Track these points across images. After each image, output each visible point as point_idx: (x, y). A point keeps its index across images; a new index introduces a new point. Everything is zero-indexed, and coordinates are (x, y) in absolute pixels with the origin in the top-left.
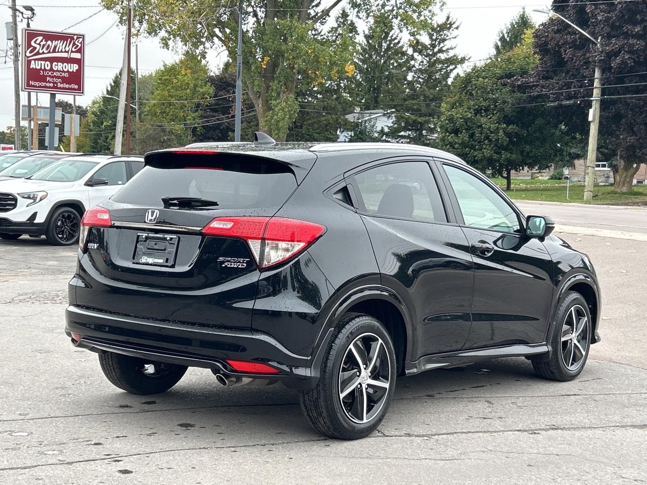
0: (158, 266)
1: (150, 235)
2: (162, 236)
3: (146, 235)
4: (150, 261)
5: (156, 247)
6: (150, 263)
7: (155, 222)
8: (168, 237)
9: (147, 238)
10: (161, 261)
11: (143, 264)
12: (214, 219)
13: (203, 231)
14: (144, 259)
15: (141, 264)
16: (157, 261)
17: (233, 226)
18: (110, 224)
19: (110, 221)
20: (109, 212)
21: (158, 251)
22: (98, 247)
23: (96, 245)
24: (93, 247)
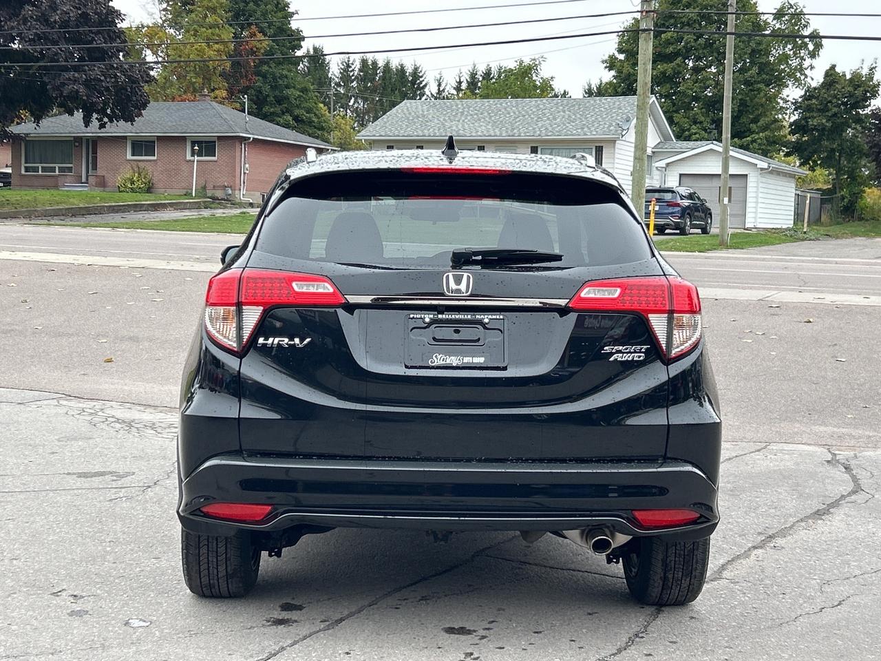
0: (475, 368)
1: (440, 316)
2: (469, 317)
3: (432, 316)
4: (454, 361)
5: (456, 337)
6: (454, 365)
7: (469, 293)
8: (486, 318)
9: (433, 322)
10: (479, 360)
11: (438, 367)
12: (584, 284)
13: (570, 306)
14: (438, 360)
15: (433, 368)
16: (466, 360)
17: (621, 294)
18: (344, 301)
19: (340, 295)
20: (330, 280)
21: (464, 344)
22: (309, 343)
23: (302, 340)
24: (287, 344)
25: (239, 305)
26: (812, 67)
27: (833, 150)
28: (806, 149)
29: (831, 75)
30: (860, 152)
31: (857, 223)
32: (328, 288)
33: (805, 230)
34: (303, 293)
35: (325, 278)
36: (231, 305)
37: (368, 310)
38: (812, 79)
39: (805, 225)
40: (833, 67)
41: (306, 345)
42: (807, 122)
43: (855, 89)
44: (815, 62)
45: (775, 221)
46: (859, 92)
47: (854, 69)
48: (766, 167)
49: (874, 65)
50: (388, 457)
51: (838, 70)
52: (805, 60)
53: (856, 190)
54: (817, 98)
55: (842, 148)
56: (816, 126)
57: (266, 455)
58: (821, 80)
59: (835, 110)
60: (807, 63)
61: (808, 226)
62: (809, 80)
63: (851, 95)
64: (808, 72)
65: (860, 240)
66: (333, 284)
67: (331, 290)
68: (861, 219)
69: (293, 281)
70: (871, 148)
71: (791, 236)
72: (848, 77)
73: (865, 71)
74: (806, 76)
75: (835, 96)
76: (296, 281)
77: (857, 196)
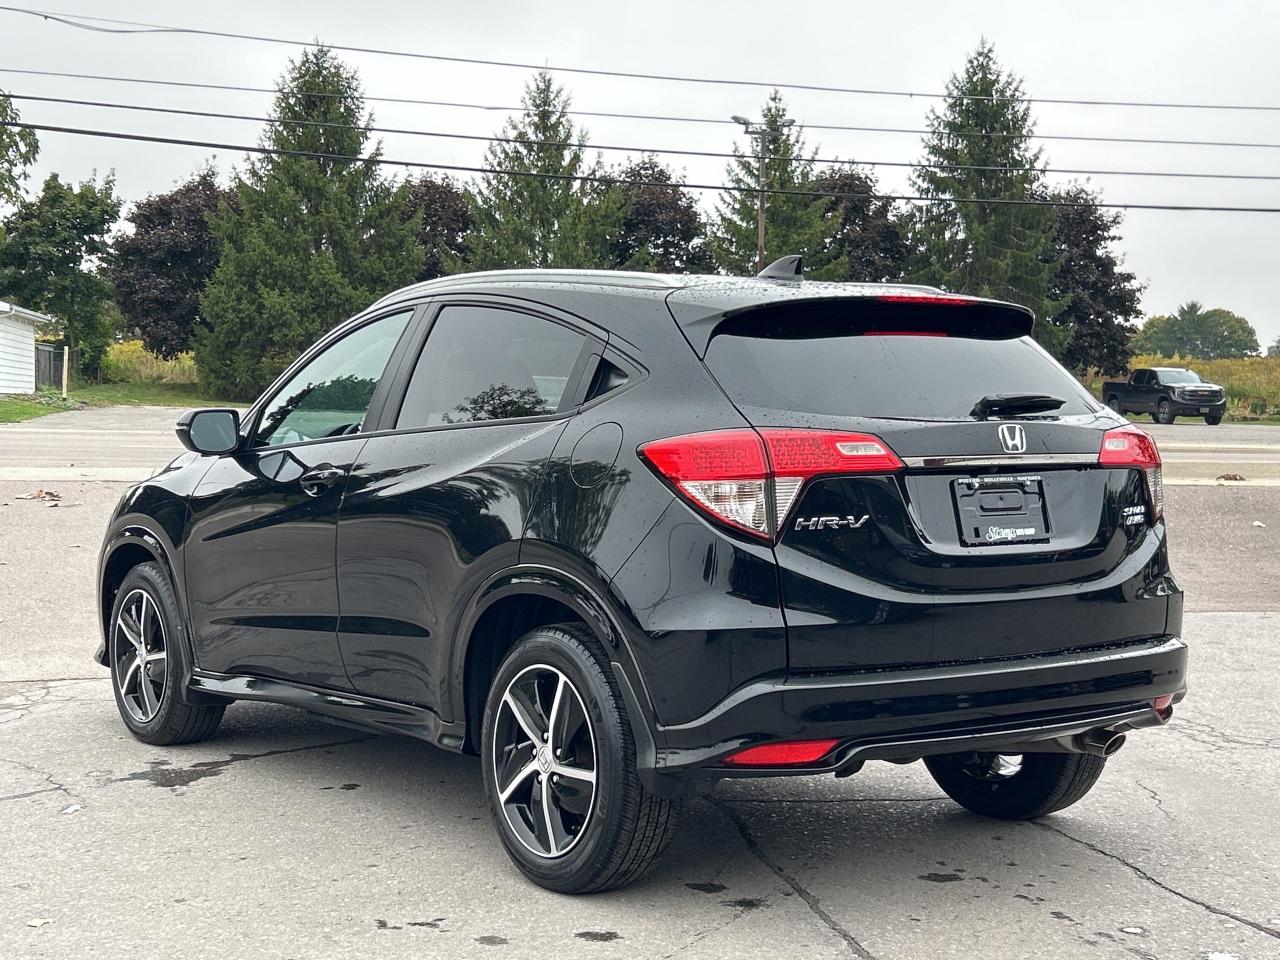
0: (1028, 542)
1: (986, 480)
2: (1011, 479)
3: (979, 480)
4: (1008, 534)
5: (1001, 505)
6: (1010, 539)
7: (1024, 450)
8: (1027, 479)
9: (983, 486)
10: (1031, 531)
11: (995, 544)
12: (1104, 434)
13: (1101, 461)
14: (994, 534)
15: (990, 544)
16: (1020, 532)
18: (901, 465)
19: (895, 458)
20: (879, 437)
21: (1010, 512)
22: (867, 520)
23: (857, 520)
24: (837, 524)
25: (770, 477)
26: (26, 176)
27: (65, 288)
28: (26, 286)
29: (53, 188)
30: (101, 291)
31: (103, 386)
32: (876, 450)
33: (64, 396)
34: (853, 457)
35: (874, 437)
36: (759, 477)
37: (918, 477)
38: (27, 192)
39: (65, 389)
40: (55, 177)
41: (863, 524)
42: (27, 249)
43: (90, 208)
44: (29, 168)
45: (16, 384)
46: (95, 212)
47: (85, 180)
48: (8, 310)
49: (111, 178)
50: (955, 661)
51: (61, 181)
52: (16, 165)
53: (98, 342)
54: (37, 217)
55: (77, 286)
56: (40, 255)
57: (820, 672)
58: (41, 194)
59: (65, 234)
60: (17, 171)
61: (68, 391)
62: (22, 192)
63: (85, 216)
64: (21, 182)
65: (122, 409)
66: (886, 444)
67: (883, 452)
68: (107, 381)
69: (837, 441)
70: (118, 286)
71: (49, 404)
72: (77, 190)
73: (99, 185)
74: (18, 188)
75: (63, 216)
76: (840, 441)
77: (100, 351)
